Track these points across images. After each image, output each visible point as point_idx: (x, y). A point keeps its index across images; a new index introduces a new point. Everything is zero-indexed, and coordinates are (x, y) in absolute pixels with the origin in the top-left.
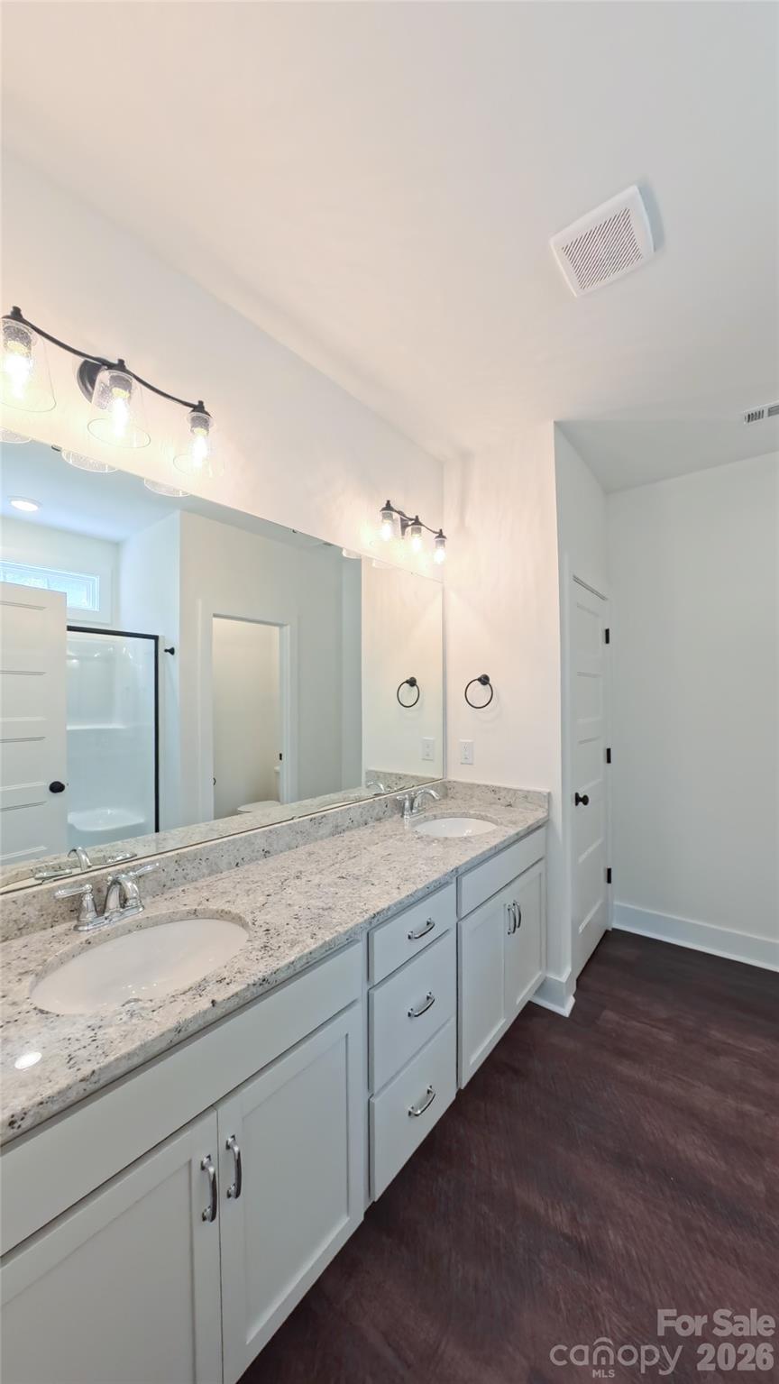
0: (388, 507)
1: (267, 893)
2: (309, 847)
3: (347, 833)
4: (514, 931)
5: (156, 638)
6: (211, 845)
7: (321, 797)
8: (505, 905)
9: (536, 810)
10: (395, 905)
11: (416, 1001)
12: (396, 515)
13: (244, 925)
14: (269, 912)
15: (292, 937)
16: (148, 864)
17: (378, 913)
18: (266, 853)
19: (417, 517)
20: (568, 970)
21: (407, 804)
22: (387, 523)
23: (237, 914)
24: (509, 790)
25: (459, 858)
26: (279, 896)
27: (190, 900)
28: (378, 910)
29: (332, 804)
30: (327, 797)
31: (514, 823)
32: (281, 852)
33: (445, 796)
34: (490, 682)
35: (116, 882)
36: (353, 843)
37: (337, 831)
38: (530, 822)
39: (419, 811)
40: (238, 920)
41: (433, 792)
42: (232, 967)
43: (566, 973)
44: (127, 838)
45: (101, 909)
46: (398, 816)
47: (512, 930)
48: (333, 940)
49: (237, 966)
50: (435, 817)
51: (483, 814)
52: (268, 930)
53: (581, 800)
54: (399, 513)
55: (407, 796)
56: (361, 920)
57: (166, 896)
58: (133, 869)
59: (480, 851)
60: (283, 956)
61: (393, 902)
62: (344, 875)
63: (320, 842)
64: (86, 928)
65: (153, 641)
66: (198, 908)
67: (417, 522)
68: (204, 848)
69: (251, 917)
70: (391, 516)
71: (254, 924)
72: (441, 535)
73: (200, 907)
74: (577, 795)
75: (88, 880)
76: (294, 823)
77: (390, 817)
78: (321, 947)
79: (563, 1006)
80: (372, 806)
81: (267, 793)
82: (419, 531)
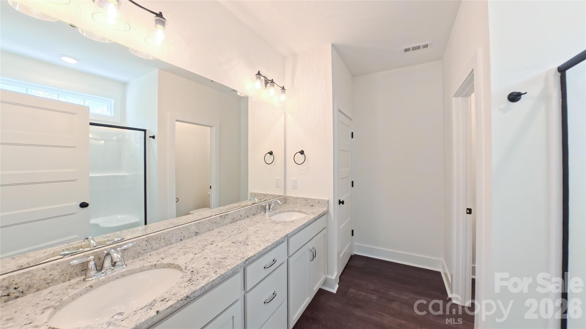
0: (259, 74)
1: (195, 253)
2: (218, 230)
3: (238, 222)
4: (313, 260)
5: (145, 131)
6: (166, 232)
7: (229, 205)
8: (309, 249)
9: (323, 207)
10: (257, 253)
11: (268, 295)
12: (262, 78)
13: (181, 270)
14: (194, 262)
15: (204, 274)
16: (130, 243)
17: (249, 258)
18: (197, 234)
19: (272, 79)
20: (336, 273)
21: (267, 207)
22: (258, 81)
23: (177, 265)
24: (312, 199)
25: (289, 230)
26: (201, 254)
27: (154, 259)
28: (249, 257)
29: (232, 209)
30: (231, 206)
31: (313, 213)
32: (205, 232)
33: (285, 203)
34: (304, 153)
35: (108, 254)
36: (241, 226)
37: (234, 221)
38: (320, 213)
39: (273, 210)
40: (178, 267)
41: (279, 201)
42: (170, 292)
43: (335, 275)
44: (122, 230)
45: (100, 268)
46: (263, 212)
47: (312, 259)
48: (225, 273)
49: (173, 291)
50: (280, 212)
51: (300, 210)
52: (192, 271)
53: (341, 202)
54: (264, 77)
55: (267, 204)
56: (240, 262)
57: (140, 258)
58: (121, 246)
59: (298, 227)
60: (198, 284)
61: (256, 252)
62: (234, 242)
63: (224, 226)
64: (91, 279)
65: (143, 132)
66: (157, 263)
67: (272, 81)
68: (162, 233)
69: (185, 265)
70: (260, 78)
71: (186, 269)
72: (283, 88)
73: (159, 262)
74: (340, 200)
75: (92, 254)
76: (212, 218)
77: (260, 213)
78: (219, 277)
79: (333, 289)
80: (251, 209)
81: (205, 204)
82: (273, 86)
